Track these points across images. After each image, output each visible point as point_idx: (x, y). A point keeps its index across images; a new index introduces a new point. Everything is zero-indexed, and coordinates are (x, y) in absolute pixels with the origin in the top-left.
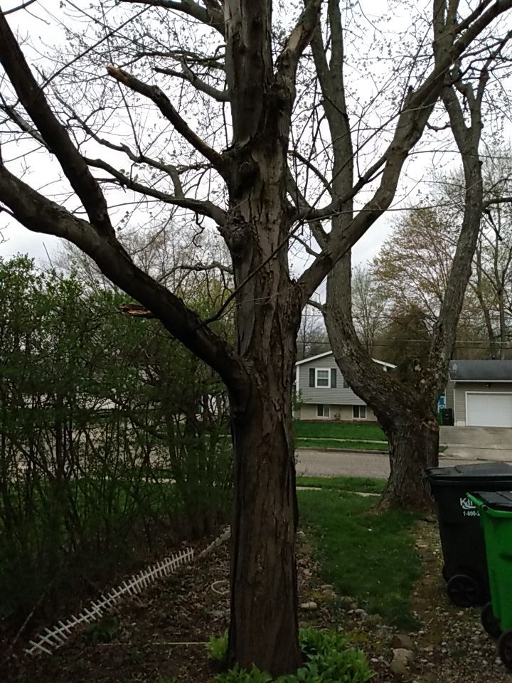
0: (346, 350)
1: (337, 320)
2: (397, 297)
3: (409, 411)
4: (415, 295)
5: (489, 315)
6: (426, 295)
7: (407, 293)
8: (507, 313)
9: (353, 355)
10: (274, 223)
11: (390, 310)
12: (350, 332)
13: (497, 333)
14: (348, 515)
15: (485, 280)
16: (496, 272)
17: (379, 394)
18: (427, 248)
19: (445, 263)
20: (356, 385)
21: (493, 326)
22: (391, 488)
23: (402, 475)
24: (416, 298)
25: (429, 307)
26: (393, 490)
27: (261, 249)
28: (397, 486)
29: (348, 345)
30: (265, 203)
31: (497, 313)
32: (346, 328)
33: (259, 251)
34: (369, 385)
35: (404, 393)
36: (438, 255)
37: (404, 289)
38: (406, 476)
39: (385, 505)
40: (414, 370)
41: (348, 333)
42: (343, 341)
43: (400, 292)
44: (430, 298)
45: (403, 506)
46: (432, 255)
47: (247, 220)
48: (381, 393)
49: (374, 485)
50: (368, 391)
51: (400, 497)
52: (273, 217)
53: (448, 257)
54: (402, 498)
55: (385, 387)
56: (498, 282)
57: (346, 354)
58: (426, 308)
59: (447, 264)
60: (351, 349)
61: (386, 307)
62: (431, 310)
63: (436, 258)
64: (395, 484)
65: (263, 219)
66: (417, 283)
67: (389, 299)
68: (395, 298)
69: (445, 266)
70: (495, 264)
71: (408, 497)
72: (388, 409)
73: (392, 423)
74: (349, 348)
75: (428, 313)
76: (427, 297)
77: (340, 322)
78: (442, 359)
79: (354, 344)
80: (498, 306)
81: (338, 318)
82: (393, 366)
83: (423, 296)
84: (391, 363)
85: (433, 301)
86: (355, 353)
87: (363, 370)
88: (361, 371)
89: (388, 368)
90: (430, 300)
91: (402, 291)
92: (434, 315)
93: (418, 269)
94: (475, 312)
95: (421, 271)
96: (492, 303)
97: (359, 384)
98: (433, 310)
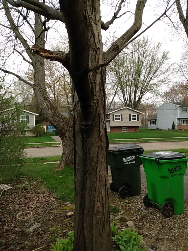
0: (45, 105)
1: (41, 92)
3: (71, 129)
9: (48, 107)
12: (47, 97)
14: (48, 172)
17: (60, 123)
20: (50, 119)
22: (64, 159)
23: (68, 153)
26: (65, 159)
27: (94, 34)
28: (67, 158)
29: (46, 102)
30: (94, 9)
32: (45, 95)
33: (93, 35)
34: (56, 119)
35: (69, 122)
38: (71, 154)
39: (63, 165)
40: (71, 113)
41: (46, 97)
42: (44, 101)
45: (69, 165)
48: (61, 122)
49: (45, 159)
50: (55, 121)
51: (68, 162)
54: (69, 162)
55: (62, 120)
60: (48, 104)
64: (66, 157)
71: (71, 162)
72: (63, 128)
73: (65, 134)
74: (47, 104)
77: (42, 92)
79: (48, 102)
81: (41, 91)
82: (37, 115)
86: (49, 106)
87: (53, 113)
88: (53, 114)
97: (52, 119)
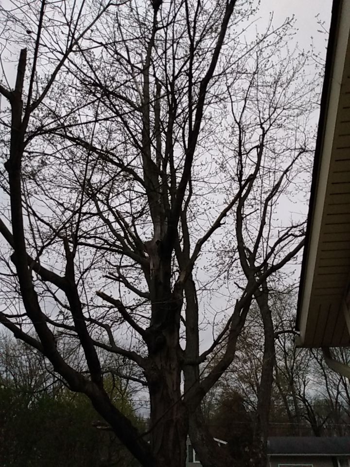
2: (223, 385)
4: (235, 385)
5: (286, 399)
6: (243, 385)
7: (230, 383)
8: (298, 398)
9: (203, 439)
10: (174, 369)
11: (219, 396)
12: (201, 422)
13: (293, 413)
15: (281, 374)
16: (287, 368)
18: (241, 351)
19: (253, 361)
21: (290, 408)
24: (236, 387)
25: (245, 394)
27: (167, 385)
29: (200, 432)
30: (169, 359)
31: (291, 398)
33: (166, 387)
36: (248, 356)
37: (228, 379)
41: (199, 422)
42: (196, 428)
43: (226, 382)
44: (246, 387)
46: (244, 355)
47: (160, 368)
52: (173, 366)
53: (255, 357)
56: (289, 375)
57: (199, 439)
58: (244, 395)
59: (254, 362)
61: (217, 393)
62: (247, 396)
63: (247, 358)
65: (168, 368)
66: (237, 375)
67: (218, 388)
68: (222, 387)
69: (253, 363)
70: (286, 363)
74: (201, 434)
75: (245, 399)
76: (244, 386)
78: (262, 441)
79: (204, 431)
80: (291, 393)
82: (225, 443)
83: (241, 385)
84: (224, 440)
85: (248, 389)
86: (205, 438)
89: (221, 444)
90: (246, 389)
91: (227, 381)
92: (250, 400)
93: (236, 365)
94: (277, 398)
95: (238, 367)
96: (287, 391)
98: (249, 396)
